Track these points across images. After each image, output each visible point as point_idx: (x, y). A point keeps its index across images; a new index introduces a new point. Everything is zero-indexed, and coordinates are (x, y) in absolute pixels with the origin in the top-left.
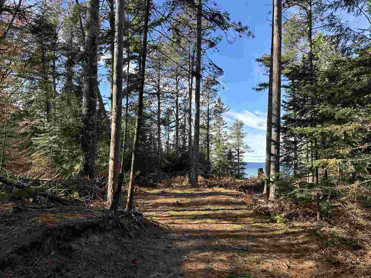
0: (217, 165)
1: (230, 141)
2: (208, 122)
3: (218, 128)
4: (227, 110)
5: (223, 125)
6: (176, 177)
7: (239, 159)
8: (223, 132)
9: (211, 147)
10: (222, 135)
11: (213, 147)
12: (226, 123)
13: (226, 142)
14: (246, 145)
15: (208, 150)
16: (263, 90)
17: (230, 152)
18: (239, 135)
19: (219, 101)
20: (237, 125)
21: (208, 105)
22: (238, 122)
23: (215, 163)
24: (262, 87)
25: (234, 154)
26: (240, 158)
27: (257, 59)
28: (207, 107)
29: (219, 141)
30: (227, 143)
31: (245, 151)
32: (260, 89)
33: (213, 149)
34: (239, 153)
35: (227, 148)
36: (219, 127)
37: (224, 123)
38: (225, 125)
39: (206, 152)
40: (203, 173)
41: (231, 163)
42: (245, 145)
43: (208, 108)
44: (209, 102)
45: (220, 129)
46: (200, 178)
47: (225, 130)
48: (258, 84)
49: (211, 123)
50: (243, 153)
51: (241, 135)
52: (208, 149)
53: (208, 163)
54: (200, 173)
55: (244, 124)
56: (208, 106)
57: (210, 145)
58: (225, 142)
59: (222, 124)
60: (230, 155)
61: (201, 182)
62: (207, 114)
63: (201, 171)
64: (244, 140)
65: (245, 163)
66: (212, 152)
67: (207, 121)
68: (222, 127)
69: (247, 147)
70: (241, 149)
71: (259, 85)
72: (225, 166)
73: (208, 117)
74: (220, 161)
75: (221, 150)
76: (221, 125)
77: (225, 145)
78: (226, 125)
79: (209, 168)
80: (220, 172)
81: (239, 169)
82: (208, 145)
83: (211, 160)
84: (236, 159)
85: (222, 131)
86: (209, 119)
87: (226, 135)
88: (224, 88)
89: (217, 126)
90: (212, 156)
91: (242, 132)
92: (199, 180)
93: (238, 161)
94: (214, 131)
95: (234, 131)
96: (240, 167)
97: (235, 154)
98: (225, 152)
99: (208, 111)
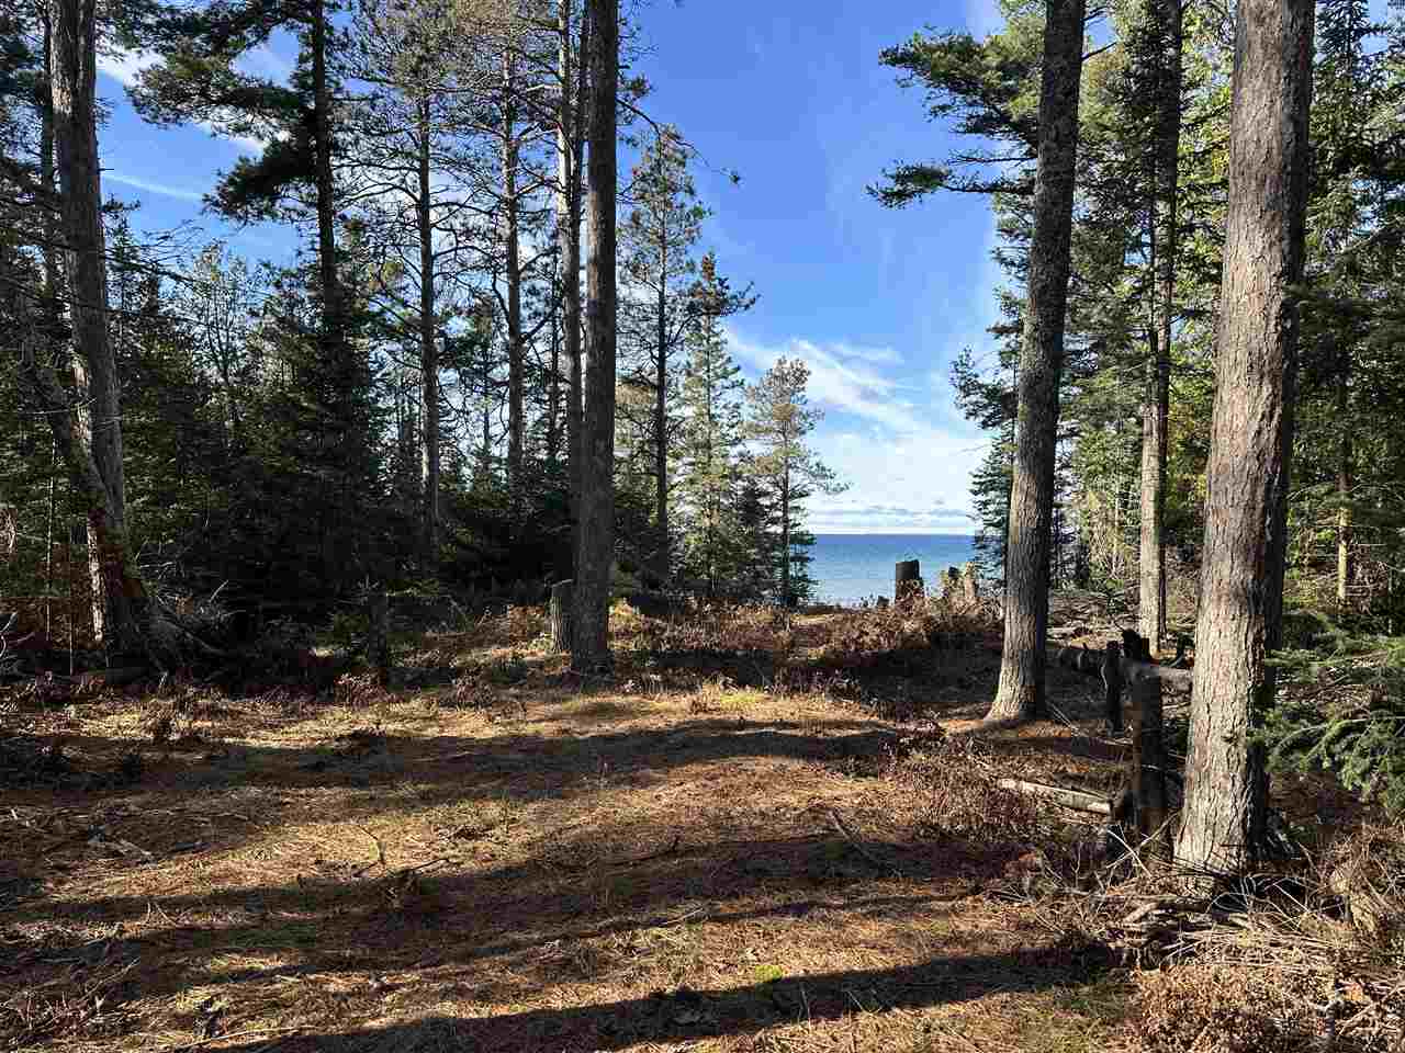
0: (698, 549)
1: (755, 447)
2: (662, 359)
3: (703, 391)
4: (746, 301)
5: (725, 376)
6: (499, 610)
7: (787, 521)
8: (725, 407)
9: (674, 471)
10: (721, 421)
11: (679, 469)
12: (738, 369)
13: (740, 448)
14: (818, 465)
15: (661, 484)
16: (917, 199)
17: (752, 493)
18: (789, 423)
19: (709, 268)
20: (783, 379)
21: (663, 278)
22: (788, 365)
23: (692, 538)
24: (911, 186)
25: (764, 501)
26: (791, 516)
27: (885, 54)
28: (659, 287)
29: (708, 446)
30: (741, 454)
31: (811, 487)
32: (901, 195)
33: (681, 479)
34: (785, 498)
35: (739, 477)
36: (709, 386)
37: (730, 368)
38: (732, 378)
39: (653, 491)
40: (638, 587)
41: (755, 539)
42: (813, 461)
43: (661, 294)
44: (668, 265)
45: (712, 395)
46: (622, 614)
47: (733, 396)
48: (894, 172)
49: (676, 358)
50: (801, 496)
51: (797, 421)
52: (662, 479)
53: (661, 538)
54: (625, 589)
55: (809, 373)
56: (663, 284)
57: (670, 463)
58: (734, 451)
59: (719, 371)
60: (751, 508)
61: (627, 634)
62: (655, 322)
63: (628, 577)
64: (808, 442)
65: (806, 538)
66: (676, 493)
67: (656, 353)
68: (718, 383)
69: (821, 472)
70: (797, 479)
71: (899, 178)
72: (730, 549)
73: (662, 336)
74: (712, 531)
75: (718, 484)
76: (718, 377)
77: (734, 461)
78: (739, 376)
79: (664, 561)
80: (709, 575)
81: (784, 563)
82: (661, 461)
83: (673, 526)
84: (774, 521)
85: (721, 403)
86: (665, 345)
87: (735, 420)
88: (736, 179)
89: (700, 379)
90: (678, 510)
91: (799, 407)
92: (615, 625)
93: (785, 528)
94: (685, 402)
95: (770, 407)
96: (791, 553)
97: (768, 503)
98: (728, 494)
99: (662, 308)
